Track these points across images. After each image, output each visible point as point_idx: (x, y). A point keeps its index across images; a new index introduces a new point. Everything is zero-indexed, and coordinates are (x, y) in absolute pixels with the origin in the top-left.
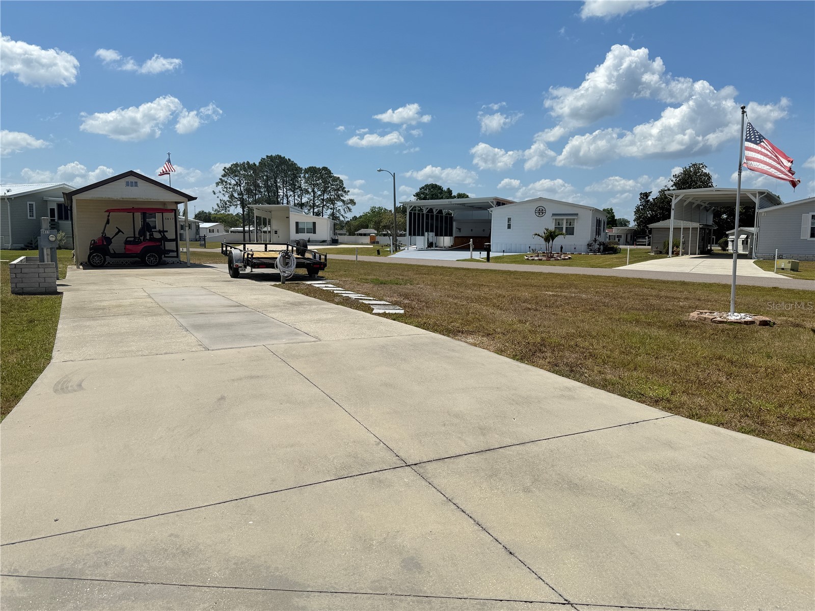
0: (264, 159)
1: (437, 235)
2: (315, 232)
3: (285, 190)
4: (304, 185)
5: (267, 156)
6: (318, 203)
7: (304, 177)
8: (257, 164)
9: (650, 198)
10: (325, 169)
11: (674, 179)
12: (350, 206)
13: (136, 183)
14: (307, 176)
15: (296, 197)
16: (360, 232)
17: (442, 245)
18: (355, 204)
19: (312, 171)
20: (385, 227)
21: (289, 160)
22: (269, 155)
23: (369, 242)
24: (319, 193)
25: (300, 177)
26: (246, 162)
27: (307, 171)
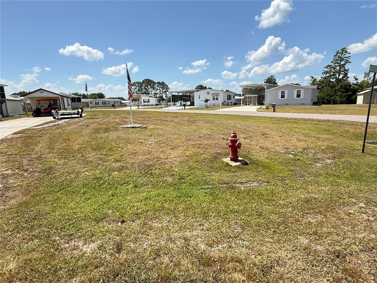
2: (149, 102)
4: (157, 88)
5: (144, 79)
8: (141, 82)
10: (163, 82)
13: (43, 92)
14: (157, 84)
21: (152, 80)
24: (162, 90)
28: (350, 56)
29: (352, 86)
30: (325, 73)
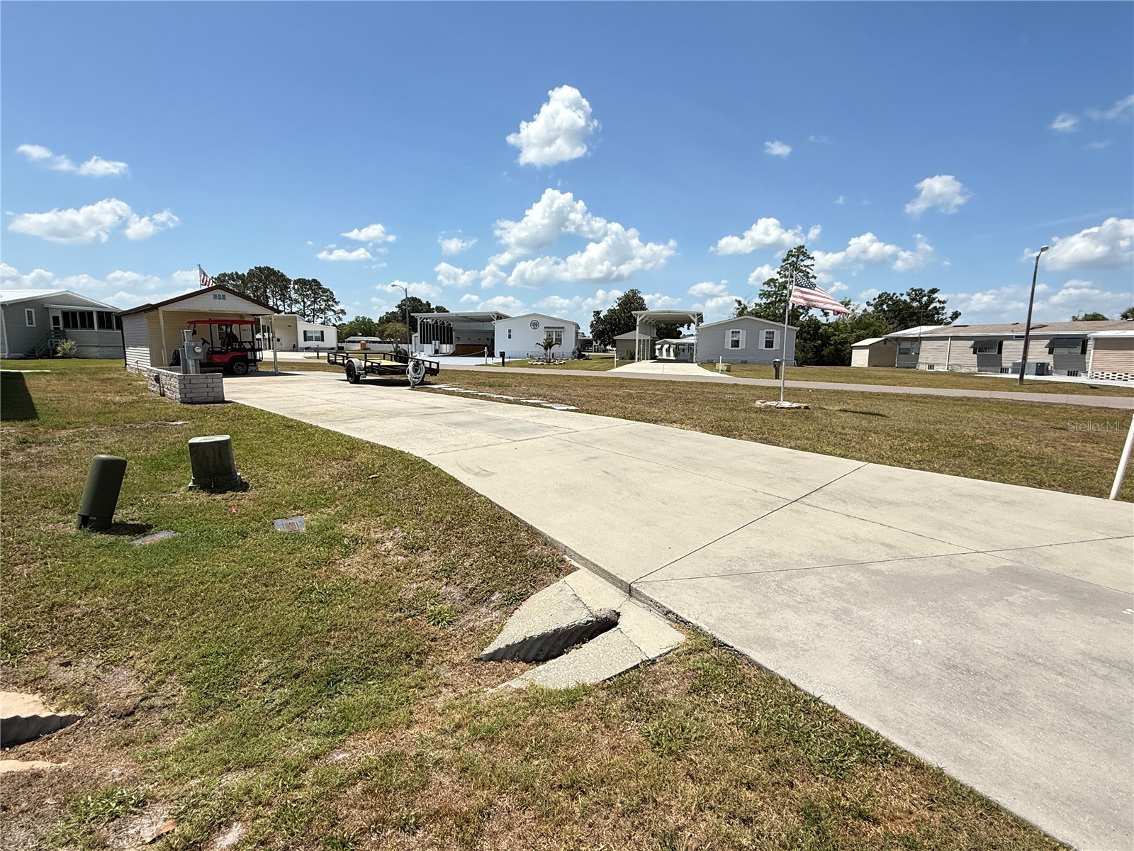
0: (253, 270)
1: (441, 343)
2: (323, 340)
3: (275, 299)
4: (294, 296)
5: (256, 267)
6: (308, 312)
7: (294, 288)
8: (246, 275)
9: (601, 315)
10: (314, 281)
11: (618, 301)
12: (340, 315)
13: (224, 296)
14: (296, 287)
15: (286, 307)
16: (348, 339)
17: (445, 352)
18: (345, 314)
19: (302, 282)
20: (389, 336)
21: (279, 271)
22: (258, 266)
23: (360, 348)
24: (309, 303)
25: (289, 288)
26: (234, 272)
27: (295, 282)
28: (813, 265)
29: (823, 327)
30: (764, 294)
